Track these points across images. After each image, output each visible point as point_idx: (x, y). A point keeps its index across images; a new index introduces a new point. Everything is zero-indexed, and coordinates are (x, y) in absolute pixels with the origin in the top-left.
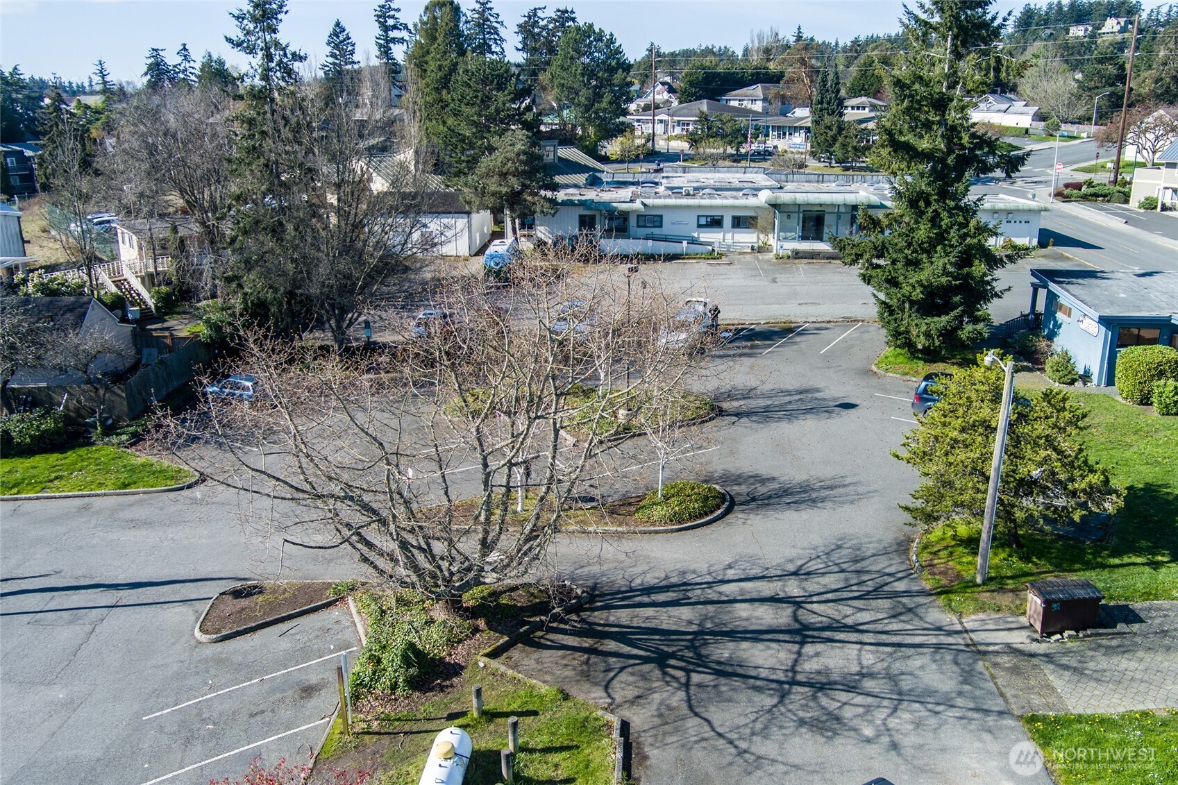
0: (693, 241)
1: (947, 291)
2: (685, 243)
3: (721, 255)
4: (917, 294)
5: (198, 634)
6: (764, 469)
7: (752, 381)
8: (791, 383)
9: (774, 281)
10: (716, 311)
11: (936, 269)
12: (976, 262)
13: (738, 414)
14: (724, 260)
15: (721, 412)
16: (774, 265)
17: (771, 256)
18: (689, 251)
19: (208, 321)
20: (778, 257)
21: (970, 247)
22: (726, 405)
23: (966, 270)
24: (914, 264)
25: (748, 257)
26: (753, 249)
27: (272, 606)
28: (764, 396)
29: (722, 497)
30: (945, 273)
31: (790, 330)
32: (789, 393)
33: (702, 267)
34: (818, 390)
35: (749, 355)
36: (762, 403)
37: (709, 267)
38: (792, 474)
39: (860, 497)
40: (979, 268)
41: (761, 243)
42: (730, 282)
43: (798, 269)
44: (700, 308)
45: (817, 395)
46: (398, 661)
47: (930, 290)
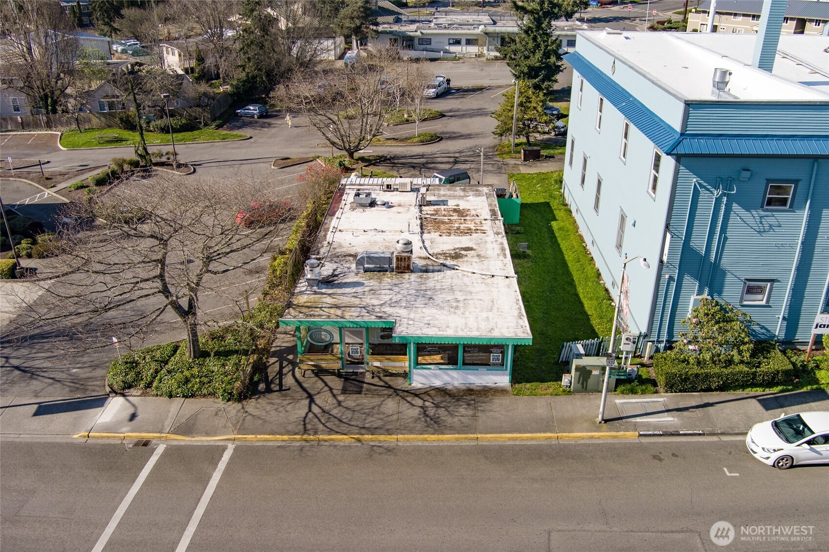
0: (446, 52)
1: (540, 69)
2: (442, 52)
3: (460, 58)
4: (526, 70)
5: (272, 167)
6: (456, 131)
7: (460, 107)
8: (475, 107)
9: (482, 70)
10: (448, 81)
11: (535, 60)
12: (552, 57)
13: (451, 116)
14: (461, 61)
15: (444, 116)
16: (485, 63)
17: (484, 59)
18: (444, 57)
19: (232, 85)
20: (488, 60)
21: (549, 51)
22: (446, 114)
23: (548, 60)
24: (527, 58)
25: (473, 59)
26: (476, 56)
27: (294, 162)
28: (463, 111)
29: (439, 137)
30: (539, 61)
31: (482, 89)
32: (474, 110)
33: (450, 63)
34: (485, 109)
35: (462, 98)
36: (462, 113)
37: (453, 64)
38: (465, 131)
39: (486, 137)
40: (553, 59)
41: (480, 53)
42: (461, 71)
43: (495, 65)
44: (442, 79)
45: (485, 110)
46: (338, 165)
47: (531, 68)
